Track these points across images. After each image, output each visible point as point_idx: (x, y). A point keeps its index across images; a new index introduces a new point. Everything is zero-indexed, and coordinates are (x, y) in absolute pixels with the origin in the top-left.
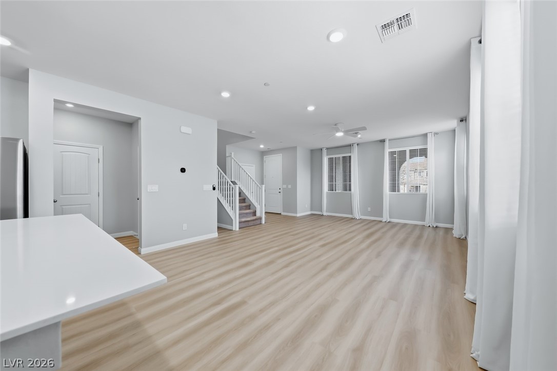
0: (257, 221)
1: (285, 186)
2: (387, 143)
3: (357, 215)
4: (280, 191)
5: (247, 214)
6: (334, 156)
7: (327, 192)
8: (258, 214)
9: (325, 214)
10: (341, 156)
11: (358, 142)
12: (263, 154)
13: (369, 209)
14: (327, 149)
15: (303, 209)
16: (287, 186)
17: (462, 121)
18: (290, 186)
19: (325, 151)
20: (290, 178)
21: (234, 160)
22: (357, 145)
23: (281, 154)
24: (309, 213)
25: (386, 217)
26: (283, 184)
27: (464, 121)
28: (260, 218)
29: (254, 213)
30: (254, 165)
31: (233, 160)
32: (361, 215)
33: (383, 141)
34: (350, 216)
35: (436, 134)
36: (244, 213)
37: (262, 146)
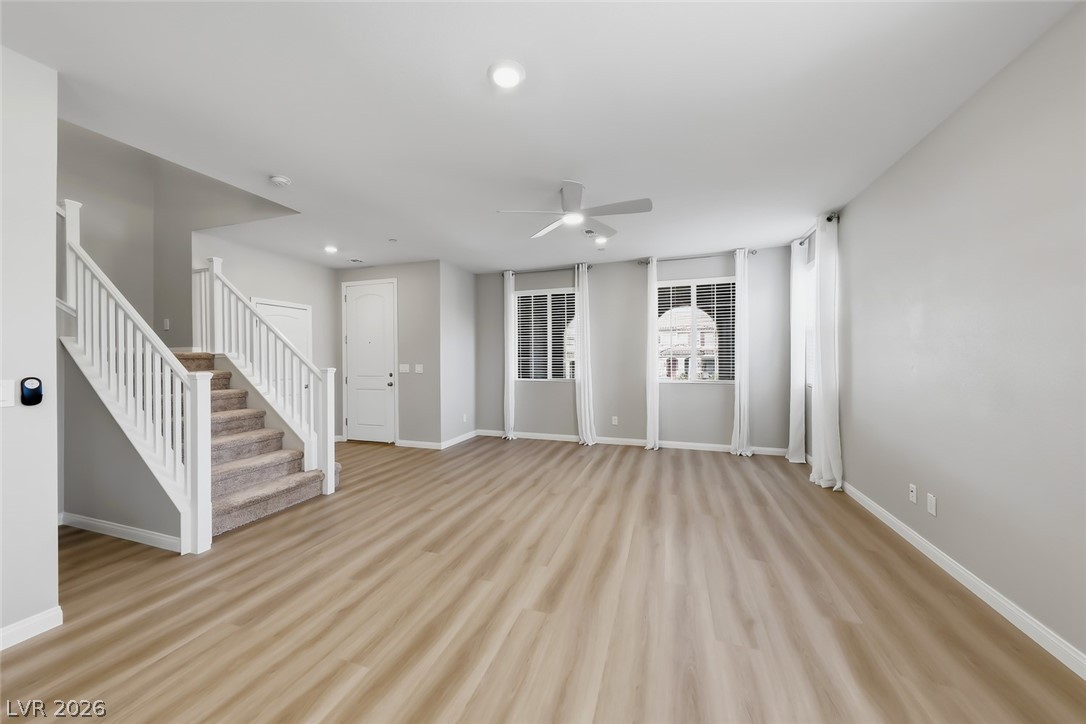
0: (304, 490)
1: (405, 368)
2: (653, 268)
3: (590, 436)
4: (391, 380)
5: (263, 469)
6: (532, 293)
7: (516, 382)
8: (311, 463)
9: (512, 435)
10: (549, 292)
11: (592, 262)
12: (339, 274)
13: (615, 420)
14: (516, 273)
15: (455, 427)
16: (412, 368)
17: (829, 219)
18: (419, 368)
19: (510, 280)
20: (419, 344)
21: (224, 285)
22: (589, 267)
23: (395, 280)
24: (471, 434)
25: (652, 440)
26: (401, 361)
27: (835, 221)
28: (319, 478)
29: (297, 463)
30: (309, 308)
31: (218, 285)
32: (598, 435)
33: (644, 262)
34: (572, 438)
35: (753, 252)
36: (250, 470)
37: (331, 250)
